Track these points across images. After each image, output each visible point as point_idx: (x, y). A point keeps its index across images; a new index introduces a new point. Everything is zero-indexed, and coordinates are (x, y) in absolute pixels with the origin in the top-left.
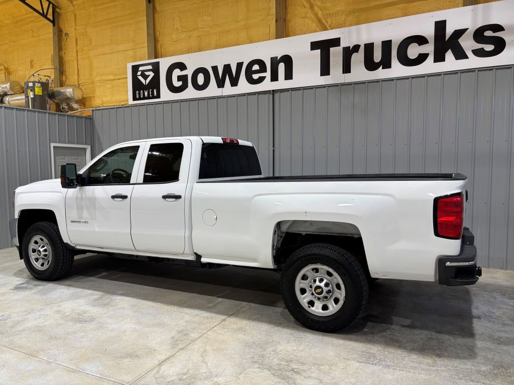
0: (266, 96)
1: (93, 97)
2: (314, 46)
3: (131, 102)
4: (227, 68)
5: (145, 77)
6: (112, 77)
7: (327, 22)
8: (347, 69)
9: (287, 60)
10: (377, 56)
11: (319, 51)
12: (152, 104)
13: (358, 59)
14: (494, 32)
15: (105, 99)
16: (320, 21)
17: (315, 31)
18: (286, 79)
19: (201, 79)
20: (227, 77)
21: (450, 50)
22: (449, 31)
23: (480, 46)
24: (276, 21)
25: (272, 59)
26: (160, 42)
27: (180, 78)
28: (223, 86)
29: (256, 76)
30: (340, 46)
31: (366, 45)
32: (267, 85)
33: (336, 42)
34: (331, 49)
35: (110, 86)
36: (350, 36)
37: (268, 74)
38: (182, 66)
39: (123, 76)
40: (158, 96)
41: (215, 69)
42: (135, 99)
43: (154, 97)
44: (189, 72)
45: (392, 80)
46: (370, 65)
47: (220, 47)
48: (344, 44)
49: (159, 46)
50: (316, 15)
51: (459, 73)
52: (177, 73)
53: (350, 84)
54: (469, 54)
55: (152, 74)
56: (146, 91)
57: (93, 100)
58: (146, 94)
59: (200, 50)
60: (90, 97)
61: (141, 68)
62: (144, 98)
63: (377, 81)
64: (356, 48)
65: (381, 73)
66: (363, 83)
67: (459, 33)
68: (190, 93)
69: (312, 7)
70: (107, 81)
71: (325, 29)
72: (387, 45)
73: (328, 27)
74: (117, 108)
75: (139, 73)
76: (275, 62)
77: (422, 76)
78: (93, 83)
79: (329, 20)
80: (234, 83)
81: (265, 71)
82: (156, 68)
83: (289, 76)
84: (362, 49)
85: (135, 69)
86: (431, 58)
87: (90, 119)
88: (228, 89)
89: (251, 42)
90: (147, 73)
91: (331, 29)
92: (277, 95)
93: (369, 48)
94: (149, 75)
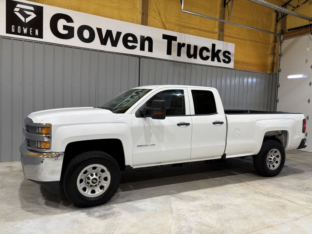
0: (135, 58)
3: (3, 33)
4: (109, 33)
7: (167, 25)
8: (179, 54)
9: (150, 39)
10: (192, 52)
11: (166, 40)
13: (184, 50)
14: (228, 54)
16: (163, 23)
17: (160, 28)
18: (149, 51)
19: (86, 34)
20: (109, 39)
22: (216, 49)
23: (224, 58)
25: (141, 36)
28: (105, 44)
29: (130, 44)
30: (176, 41)
31: (188, 45)
34: (173, 41)
37: (138, 45)
38: (69, 19)
41: (99, 30)
45: (196, 64)
46: (189, 56)
50: (162, 19)
53: (179, 62)
54: (222, 61)
56: (25, 28)
58: (25, 31)
61: (20, 6)
63: (191, 64)
64: (184, 45)
65: (192, 60)
67: (219, 51)
69: (160, 14)
72: (196, 48)
73: (167, 28)
75: (16, 9)
76: (143, 39)
77: (207, 66)
80: (114, 44)
81: (137, 43)
82: (38, 11)
84: (186, 46)
86: (210, 59)
88: (109, 47)
89: (121, 20)
90: (27, 12)
91: (169, 30)
92: (142, 59)
94: (30, 15)
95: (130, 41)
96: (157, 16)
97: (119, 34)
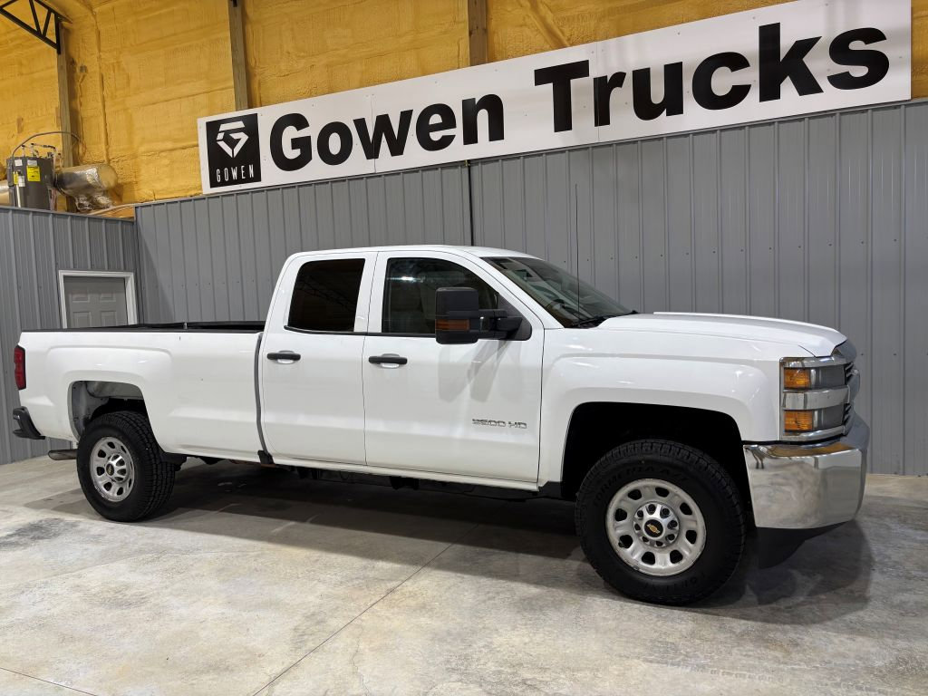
0: (457, 171)
1: (137, 183)
2: (542, 76)
3: (207, 189)
4: (383, 122)
5: (232, 143)
6: (169, 145)
7: (563, 33)
8: (602, 117)
9: (493, 105)
10: (657, 93)
11: (550, 86)
12: (245, 192)
13: (622, 99)
14: (867, 42)
15: (158, 186)
16: (550, 32)
17: (543, 50)
18: (492, 139)
19: (335, 144)
20: (384, 138)
21: (788, 78)
22: (786, 43)
23: (841, 69)
24: (470, 33)
25: (464, 102)
26: (258, 78)
27: (296, 143)
28: (376, 156)
29: (436, 136)
30: (588, 75)
31: (636, 73)
32: (458, 151)
33: (581, 69)
34: (573, 81)
35: (166, 161)
36: (607, 57)
37: (458, 132)
38: (299, 121)
39: (190, 143)
40: (257, 178)
41: (360, 124)
42: (214, 184)
43: (249, 180)
44: (312, 132)
45: (685, 135)
46: (645, 109)
47: (369, 84)
48: (595, 71)
49: (255, 86)
50: (543, 20)
51: (806, 119)
52: (290, 133)
53: (609, 145)
54: (824, 83)
55: (243, 138)
56: (234, 168)
57: (136, 189)
58: (235, 174)
59: (331, 91)
60: (130, 183)
61: (223, 127)
62: (232, 182)
63: (659, 138)
64: (618, 79)
65: (665, 124)
66: (634, 142)
67: (804, 46)
68: (317, 169)
69: (535, 7)
70: (162, 151)
71: (559, 45)
72: (674, 72)
73: (566, 43)
74: (181, 202)
75: (220, 136)
76: (470, 108)
77: (740, 127)
78: (135, 156)
79: (567, 30)
80: (397, 148)
81: (453, 125)
82: (251, 125)
83: (497, 133)
84: (628, 81)
85: (213, 128)
86: (754, 94)
87: (131, 223)
88: (386, 161)
89: (424, 72)
90: (235, 136)
91: (572, 45)
92: (475, 169)
93: (642, 77)
94: (239, 140)
95: (437, 127)
96: (529, 17)
97: (406, 116)
